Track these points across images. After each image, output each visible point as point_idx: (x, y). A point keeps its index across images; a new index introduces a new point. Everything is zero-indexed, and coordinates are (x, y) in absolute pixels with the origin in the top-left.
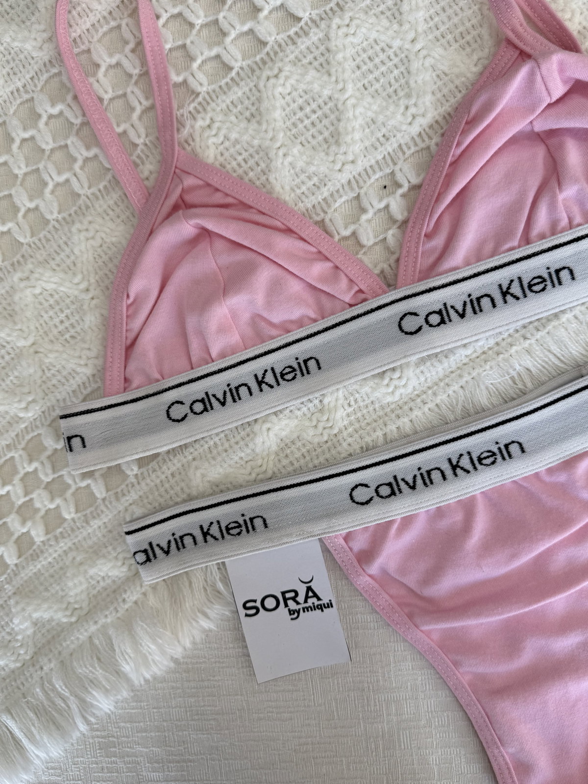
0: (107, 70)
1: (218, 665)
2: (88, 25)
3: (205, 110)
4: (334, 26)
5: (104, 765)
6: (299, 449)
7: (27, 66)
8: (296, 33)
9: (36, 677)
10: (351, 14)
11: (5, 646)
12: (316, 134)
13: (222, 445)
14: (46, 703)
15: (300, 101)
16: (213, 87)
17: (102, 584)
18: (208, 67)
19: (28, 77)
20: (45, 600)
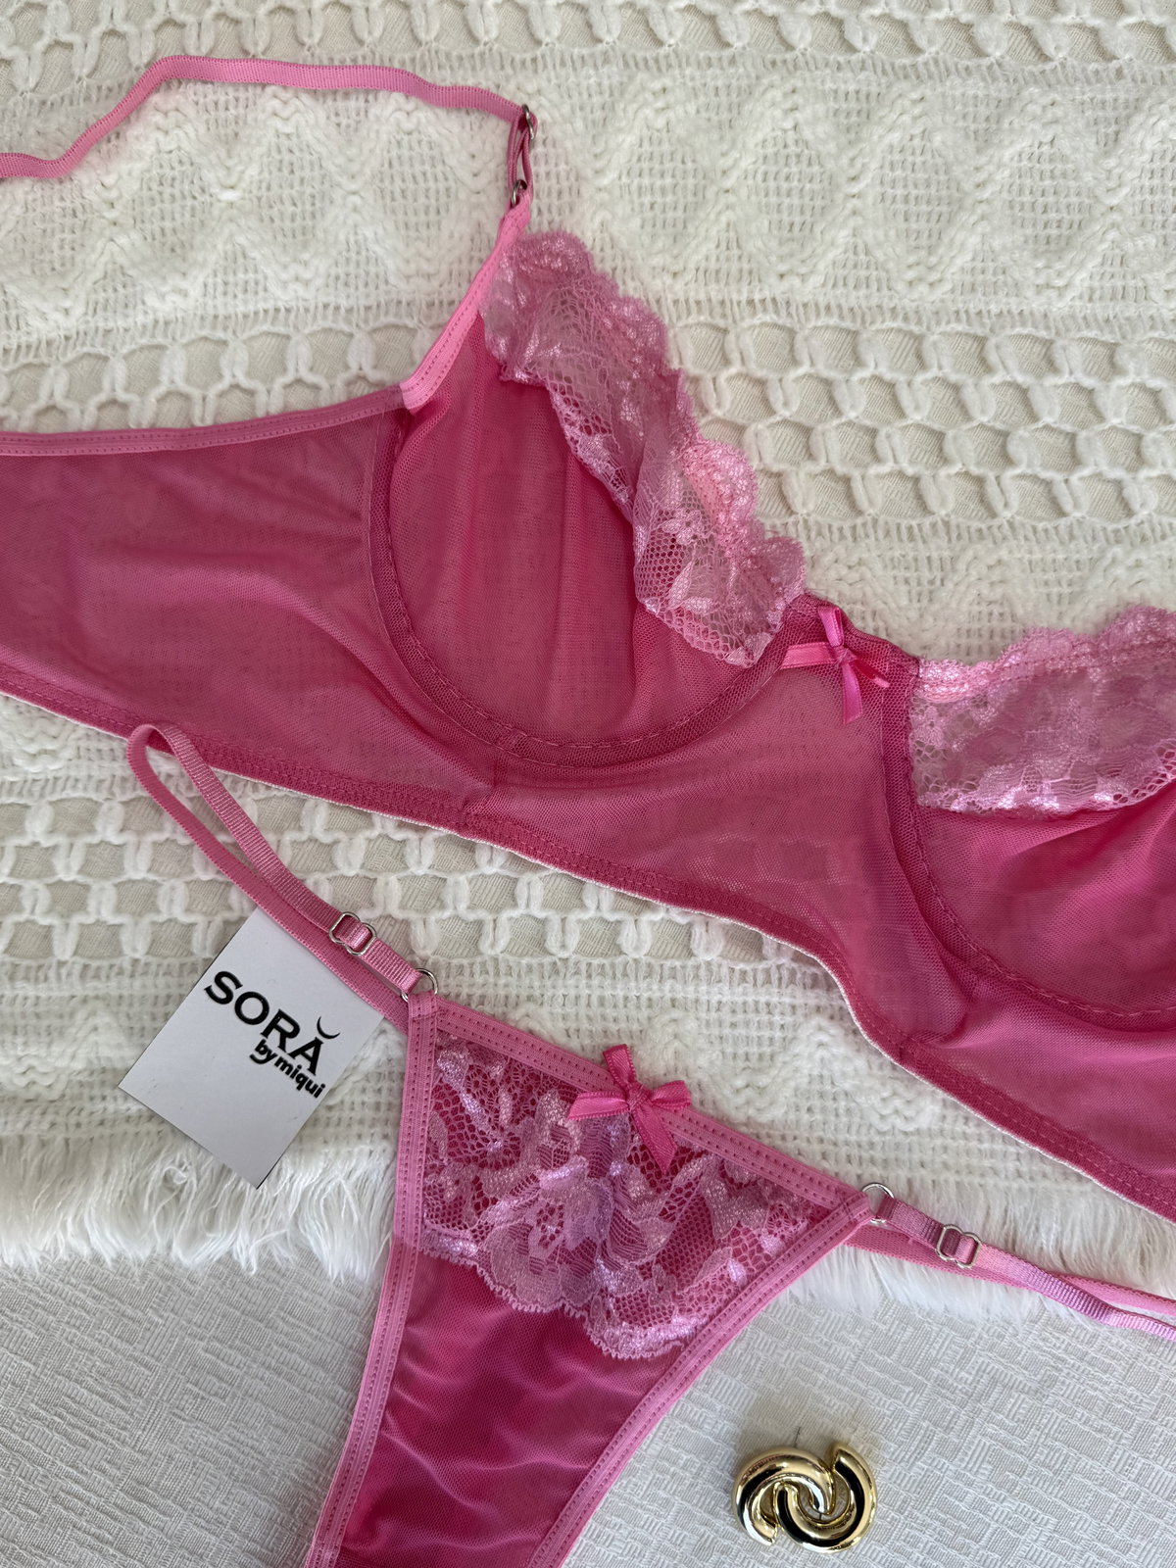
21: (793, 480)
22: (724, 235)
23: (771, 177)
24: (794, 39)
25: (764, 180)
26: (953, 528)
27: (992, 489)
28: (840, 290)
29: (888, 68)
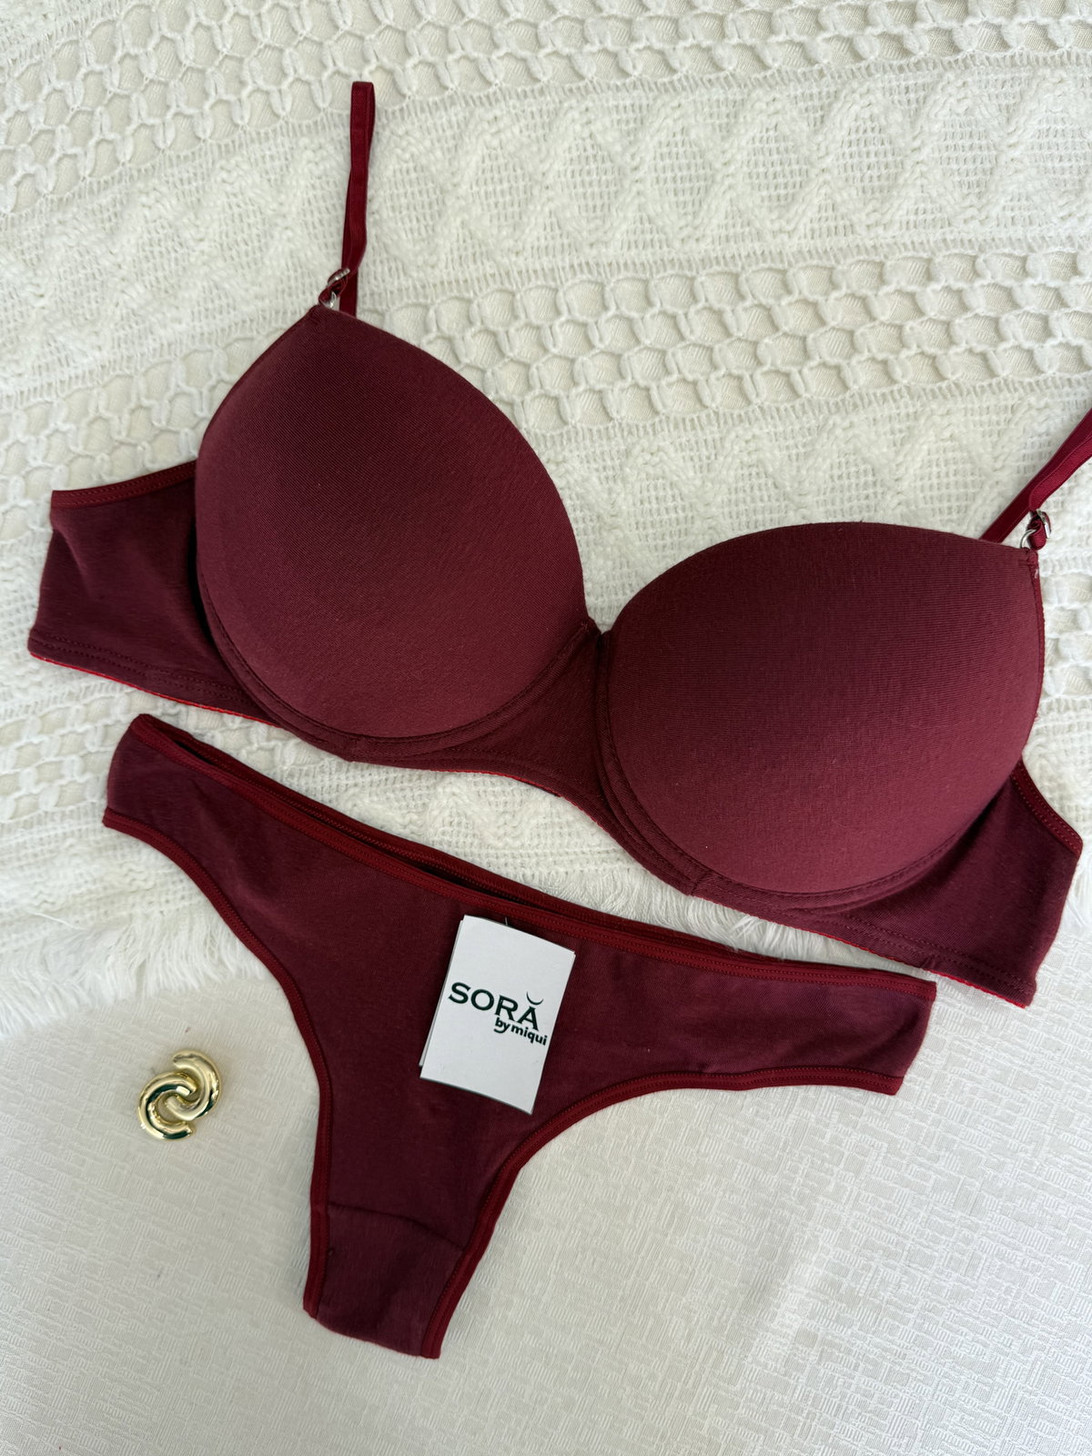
21: (610, 396)
22: (548, 222)
23: (577, 174)
24: (584, 71)
25: (573, 176)
26: (721, 416)
27: (748, 385)
29: (653, 86)
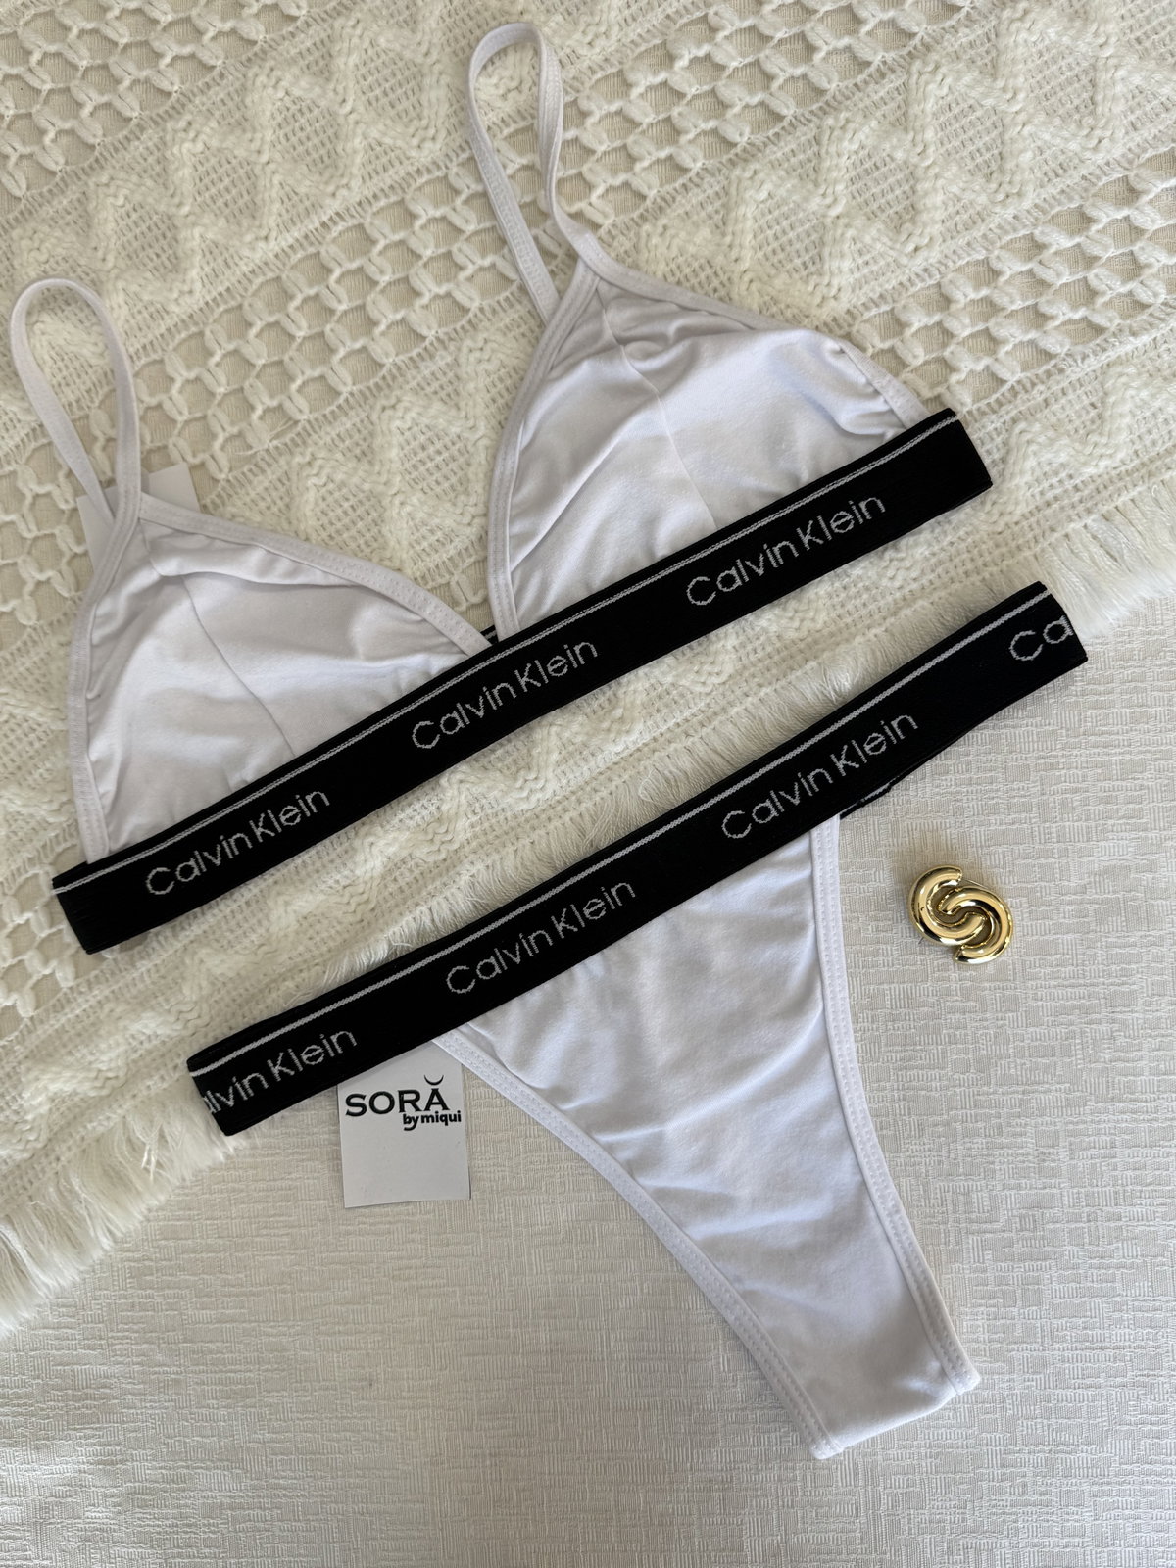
0: (183, 386)
1: (296, 1157)
2: (163, 329)
3: (304, 443)
4: (465, 350)
5: (137, 1300)
6: (410, 871)
7: (84, 376)
8: (419, 355)
9: (50, 1174)
10: (485, 335)
11: (10, 1129)
12: (441, 480)
13: (313, 864)
14: (61, 1209)
15: (423, 439)
16: (316, 414)
17: (147, 1045)
18: (310, 389)
19: (83, 388)
20: (67, 1067)
28: (376, 179)
